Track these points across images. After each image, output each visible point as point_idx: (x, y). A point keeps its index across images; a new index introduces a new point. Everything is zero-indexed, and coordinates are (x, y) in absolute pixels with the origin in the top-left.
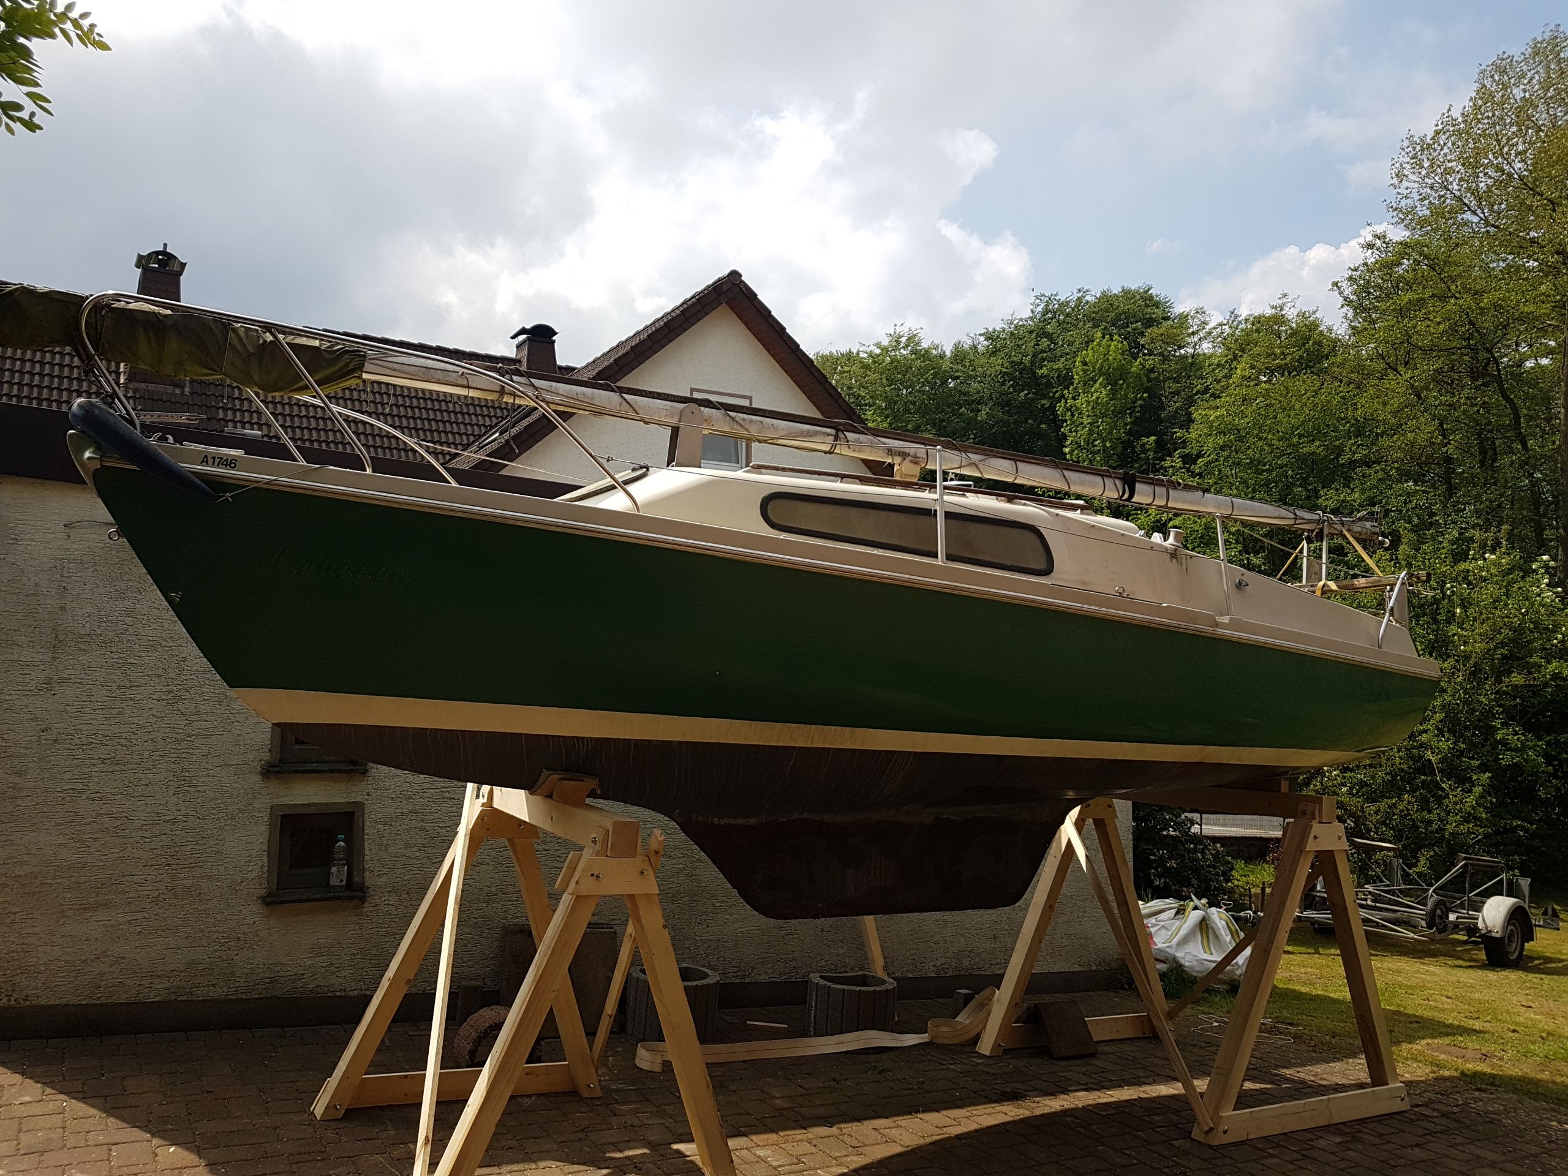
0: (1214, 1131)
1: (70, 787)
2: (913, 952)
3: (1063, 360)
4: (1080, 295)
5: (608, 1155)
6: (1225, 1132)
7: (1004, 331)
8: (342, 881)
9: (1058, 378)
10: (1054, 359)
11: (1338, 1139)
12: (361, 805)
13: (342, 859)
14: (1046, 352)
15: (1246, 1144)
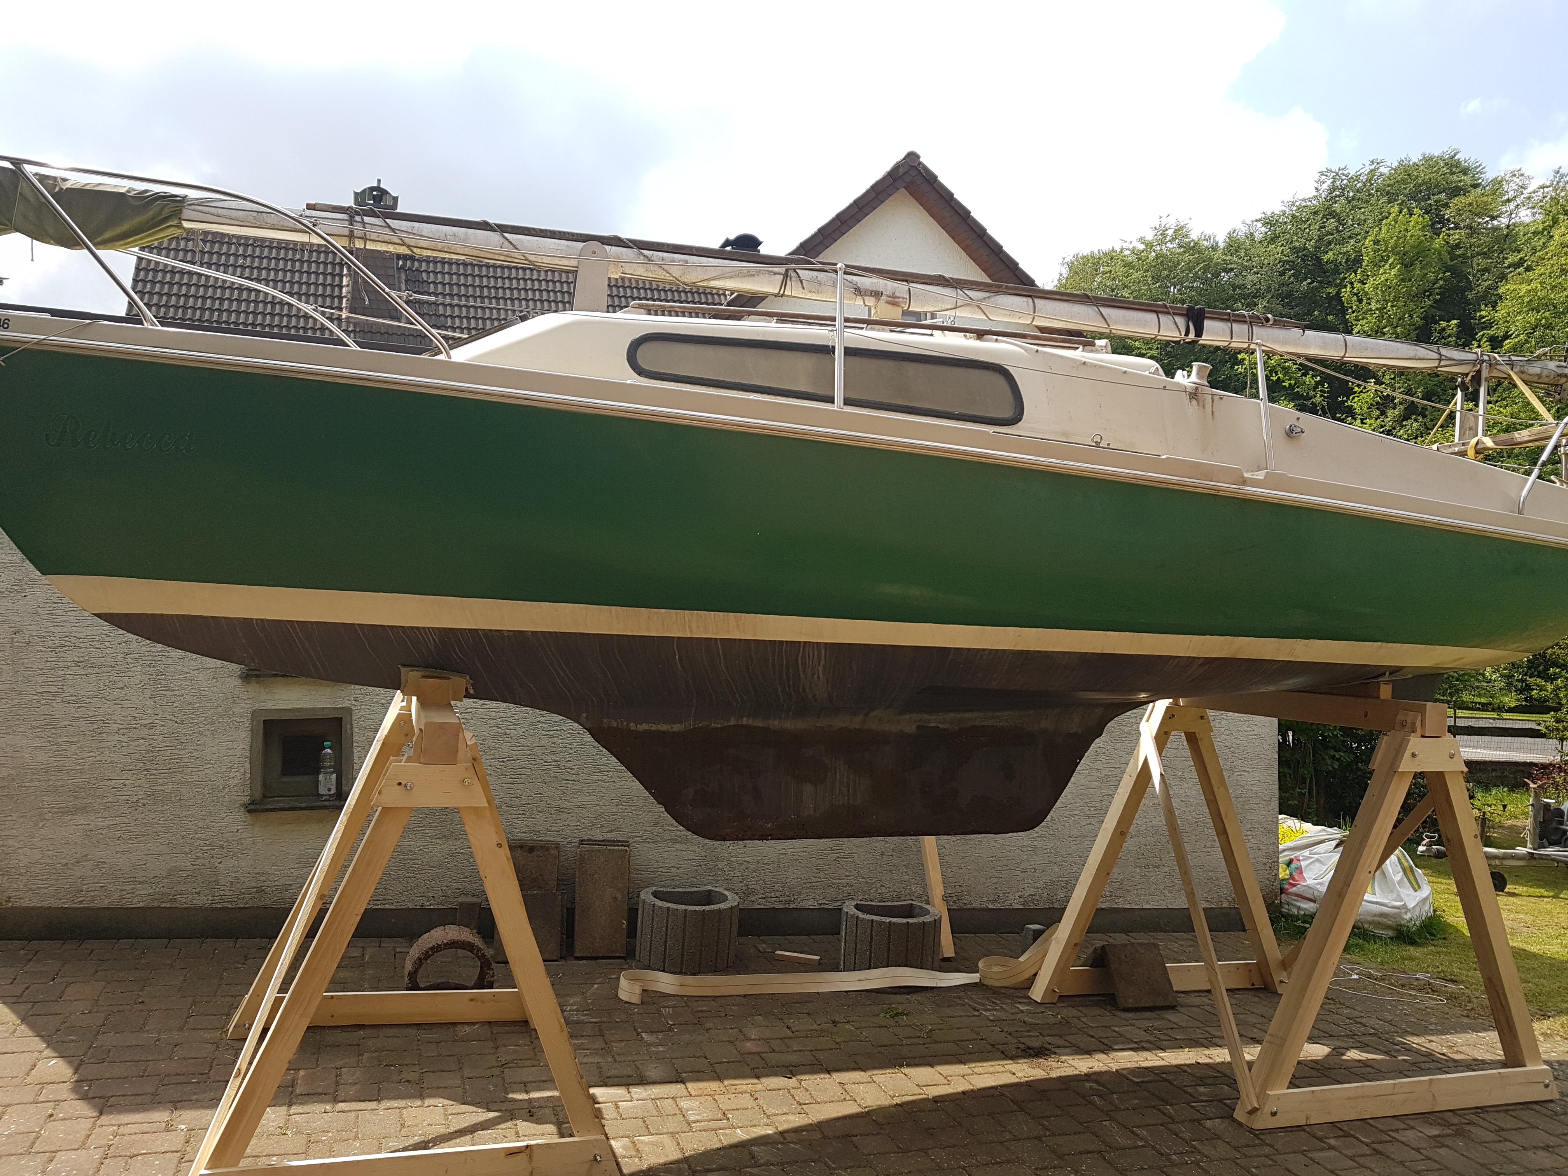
0: (1259, 1112)
1: (45, 690)
2: (995, 880)
3: (1352, 241)
4: (1373, 167)
5: (510, 1096)
6: (1274, 1114)
7: (1284, 214)
8: (329, 790)
9: (1346, 262)
10: (1343, 242)
11: (1435, 1132)
12: (349, 711)
13: (329, 767)
14: (1332, 234)
15: (1304, 1130)
